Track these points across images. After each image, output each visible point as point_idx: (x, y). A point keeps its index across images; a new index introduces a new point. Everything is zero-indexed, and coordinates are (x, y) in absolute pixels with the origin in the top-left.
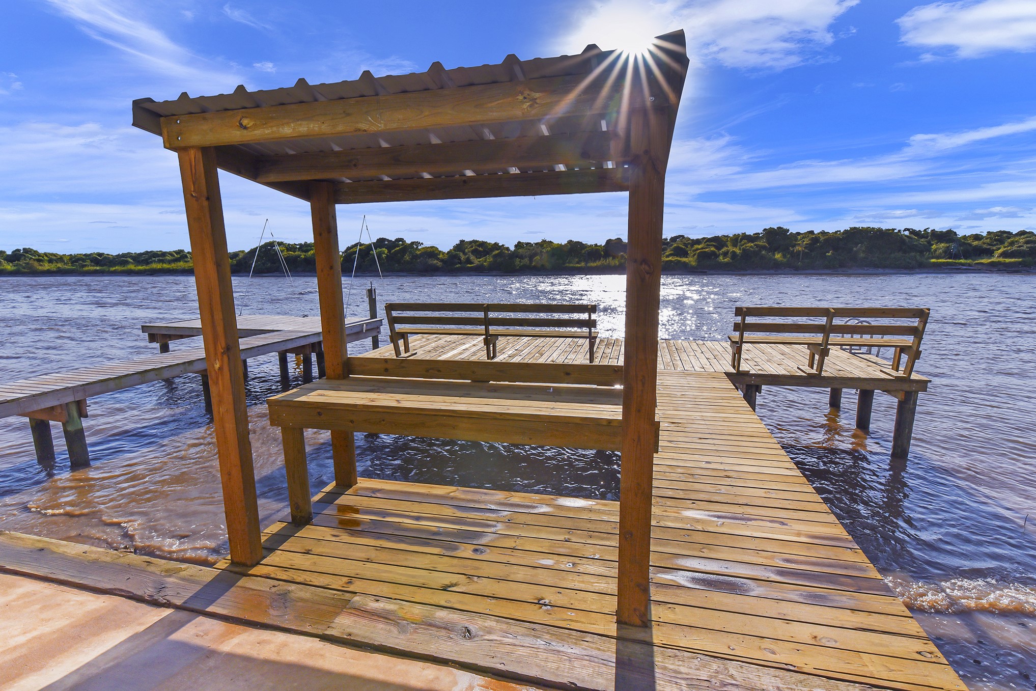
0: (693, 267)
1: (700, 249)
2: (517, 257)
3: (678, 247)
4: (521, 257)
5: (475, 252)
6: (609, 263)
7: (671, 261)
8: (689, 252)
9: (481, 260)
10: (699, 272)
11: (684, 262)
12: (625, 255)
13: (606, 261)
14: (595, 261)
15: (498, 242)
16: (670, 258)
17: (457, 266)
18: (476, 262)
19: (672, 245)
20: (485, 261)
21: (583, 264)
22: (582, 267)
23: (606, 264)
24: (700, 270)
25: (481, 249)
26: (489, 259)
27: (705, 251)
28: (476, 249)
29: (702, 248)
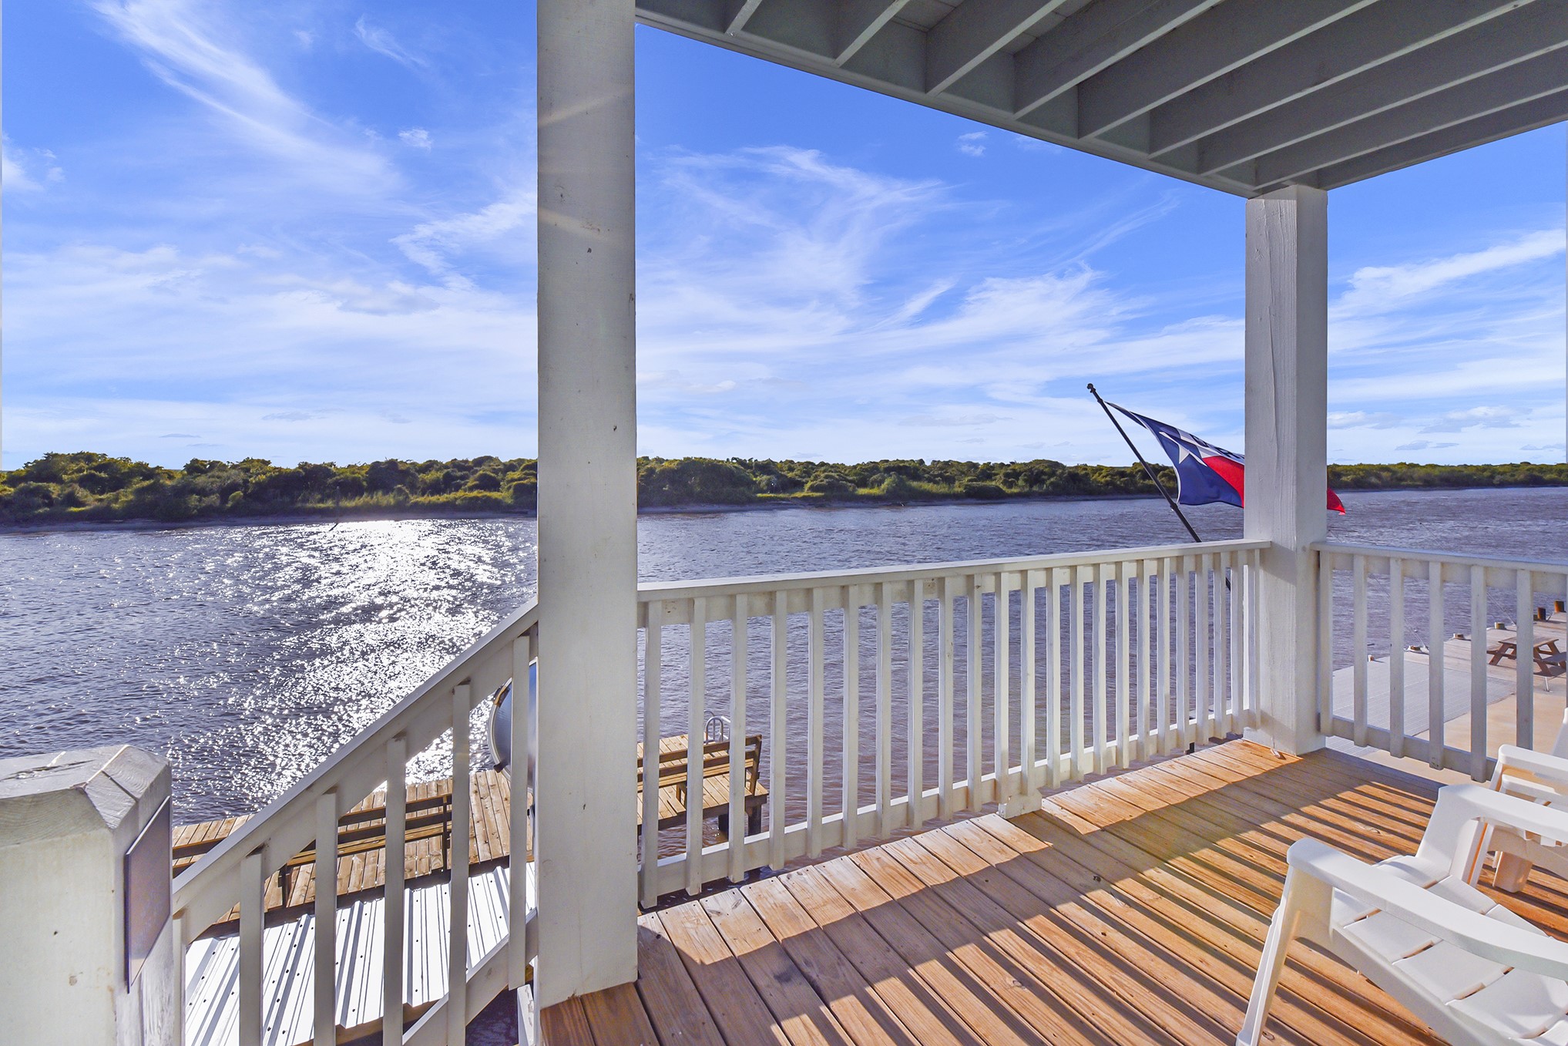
0: (509, 506)
1: (516, 480)
2: (194, 491)
3: (486, 475)
4: (203, 492)
5: (89, 482)
6: (378, 502)
7: (476, 498)
8: (501, 483)
9: (102, 497)
10: (516, 513)
11: (496, 499)
12: (404, 488)
13: (372, 498)
14: (353, 498)
15: (145, 461)
16: (475, 493)
17: (41, 511)
18: (91, 500)
19: (477, 471)
20: (116, 500)
21: (330, 504)
22: (328, 508)
23: (371, 502)
24: (517, 510)
25: (103, 475)
26: (126, 496)
27: (523, 484)
28: (91, 477)
29: (520, 479)
